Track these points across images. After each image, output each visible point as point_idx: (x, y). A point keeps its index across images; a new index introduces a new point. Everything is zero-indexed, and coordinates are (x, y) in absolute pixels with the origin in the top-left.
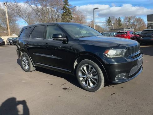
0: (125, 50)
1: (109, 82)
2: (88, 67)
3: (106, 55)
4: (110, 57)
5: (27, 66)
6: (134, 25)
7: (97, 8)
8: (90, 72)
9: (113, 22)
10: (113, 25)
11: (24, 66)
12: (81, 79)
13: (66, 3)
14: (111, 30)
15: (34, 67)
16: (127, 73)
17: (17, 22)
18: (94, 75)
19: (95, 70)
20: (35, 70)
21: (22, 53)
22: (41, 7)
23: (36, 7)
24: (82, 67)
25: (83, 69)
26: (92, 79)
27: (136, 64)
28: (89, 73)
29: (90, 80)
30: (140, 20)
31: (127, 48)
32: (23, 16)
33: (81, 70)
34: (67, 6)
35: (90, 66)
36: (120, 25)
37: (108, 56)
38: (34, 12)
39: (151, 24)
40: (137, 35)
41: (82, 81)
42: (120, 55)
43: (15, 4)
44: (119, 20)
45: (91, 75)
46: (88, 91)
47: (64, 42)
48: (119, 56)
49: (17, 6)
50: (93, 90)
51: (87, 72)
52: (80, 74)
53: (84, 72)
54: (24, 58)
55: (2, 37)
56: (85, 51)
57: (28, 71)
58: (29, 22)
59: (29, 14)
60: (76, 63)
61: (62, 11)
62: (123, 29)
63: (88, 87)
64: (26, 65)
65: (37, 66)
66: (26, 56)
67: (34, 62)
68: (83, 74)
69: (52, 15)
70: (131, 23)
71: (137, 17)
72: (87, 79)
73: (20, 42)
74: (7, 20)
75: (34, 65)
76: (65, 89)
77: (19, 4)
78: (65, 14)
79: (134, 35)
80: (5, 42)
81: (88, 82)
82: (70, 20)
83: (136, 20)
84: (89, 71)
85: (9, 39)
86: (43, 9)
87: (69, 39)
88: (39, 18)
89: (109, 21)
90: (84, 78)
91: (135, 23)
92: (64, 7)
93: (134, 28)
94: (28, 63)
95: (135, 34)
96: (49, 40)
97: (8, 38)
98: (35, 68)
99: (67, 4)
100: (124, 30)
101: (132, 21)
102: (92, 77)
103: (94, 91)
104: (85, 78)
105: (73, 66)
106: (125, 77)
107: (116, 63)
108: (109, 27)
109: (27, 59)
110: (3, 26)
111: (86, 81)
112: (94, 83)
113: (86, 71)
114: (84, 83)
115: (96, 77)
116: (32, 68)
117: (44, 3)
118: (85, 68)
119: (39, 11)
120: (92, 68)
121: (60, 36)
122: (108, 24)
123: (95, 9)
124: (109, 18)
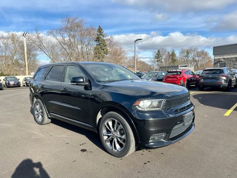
0: (164, 101)
1: (142, 144)
2: (114, 123)
3: (137, 107)
4: (143, 110)
5: (41, 116)
6: (194, 60)
7: (140, 39)
8: (117, 129)
9: (164, 57)
10: (163, 61)
11: (37, 116)
12: (105, 138)
13: (100, 32)
14: (160, 68)
15: (49, 118)
16: (167, 133)
17: (38, 58)
18: (122, 134)
19: (122, 127)
20: (51, 122)
21: (35, 100)
22: (68, 38)
23: (62, 39)
24: (107, 122)
25: (108, 124)
26: (119, 139)
27: (182, 121)
28: (115, 131)
29: (116, 140)
30: (203, 54)
31: (167, 97)
32: (45, 50)
33: (105, 126)
34: (102, 37)
35: (116, 121)
36: (174, 61)
37: (140, 109)
38: (59, 44)
39: (220, 59)
40: (197, 76)
41: (105, 141)
42: (158, 107)
43: (37, 35)
44: (173, 54)
45: (118, 134)
46: (113, 156)
47: (86, 88)
48: (155, 109)
49: (38, 37)
50: (121, 155)
51: (112, 129)
52: (104, 131)
53: (108, 128)
54: (38, 107)
55: (18, 77)
56: (111, 100)
57: (41, 123)
58: (52, 57)
59: (53, 47)
60: (99, 116)
61: (95, 42)
62: (178, 66)
63: (114, 150)
64: (39, 116)
65: (53, 117)
66: (40, 104)
67: (49, 112)
68: (108, 131)
69: (82, 48)
70: (190, 58)
71: (200, 50)
72: (113, 139)
73: (34, 85)
74: (26, 54)
75: (49, 117)
76: (83, 150)
77: (41, 35)
78: (99, 47)
79: (192, 76)
80: (21, 83)
81: (113, 144)
82: (106, 55)
83: (197, 53)
84: (115, 128)
85: (26, 80)
86: (70, 40)
87: (92, 83)
88: (65, 52)
89: (158, 56)
90: (109, 136)
91: (197, 58)
92: (98, 38)
93: (195, 65)
94: (42, 112)
95: (193, 74)
96: (67, 84)
97: (25, 78)
98: (50, 120)
99: (101, 34)
100: (180, 68)
101: (191, 56)
102: (119, 136)
103: (122, 157)
104: (110, 138)
105: (96, 120)
106: (164, 139)
107: (152, 119)
108: (158, 64)
109: (41, 108)
110: (20, 62)
111: (111, 141)
112: (121, 145)
113: (111, 127)
114: (108, 144)
115: (124, 137)
116: (47, 120)
117: (72, 33)
118: (110, 124)
119: (65, 44)
120: (118, 124)
121: (82, 80)
122: (156, 60)
123: (137, 40)
124: (159, 51)
